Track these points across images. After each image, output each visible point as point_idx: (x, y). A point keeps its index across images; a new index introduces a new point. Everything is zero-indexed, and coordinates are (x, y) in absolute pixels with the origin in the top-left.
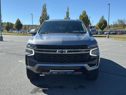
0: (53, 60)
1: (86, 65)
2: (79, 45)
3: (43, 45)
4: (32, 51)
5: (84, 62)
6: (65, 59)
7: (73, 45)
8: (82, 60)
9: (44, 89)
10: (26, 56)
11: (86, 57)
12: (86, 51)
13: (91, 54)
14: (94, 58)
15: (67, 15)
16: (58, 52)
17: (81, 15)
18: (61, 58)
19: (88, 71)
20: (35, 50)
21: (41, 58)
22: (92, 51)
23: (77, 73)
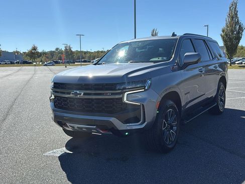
12: (112, 94)
13: (125, 100)
16: (72, 94)
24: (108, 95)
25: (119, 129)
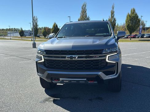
0: (63, 67)
1: (100, 73)
2: (92, 50)
3: (52, 50)
4: (41, 57)
5: (99, 69)
6: (76, 66)
7: (85, 49)
8: (96, 67)
9: (56, 99)
10: (37, 62)
11: (101, 64)
12: (100, 57)
13: (107, 60)
14: (112, 65)
15: (112, 15)
16: (67, 58)
17: (128, 14)
18: (71, 65)
19: (103, 80)
20: (43, 56)
21: (50, 65)
22: (109, 56)
23: (92, 82)
24: (97, 57)
25: (104, 79)
